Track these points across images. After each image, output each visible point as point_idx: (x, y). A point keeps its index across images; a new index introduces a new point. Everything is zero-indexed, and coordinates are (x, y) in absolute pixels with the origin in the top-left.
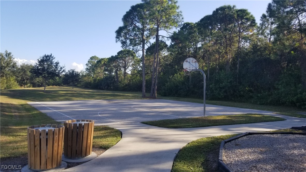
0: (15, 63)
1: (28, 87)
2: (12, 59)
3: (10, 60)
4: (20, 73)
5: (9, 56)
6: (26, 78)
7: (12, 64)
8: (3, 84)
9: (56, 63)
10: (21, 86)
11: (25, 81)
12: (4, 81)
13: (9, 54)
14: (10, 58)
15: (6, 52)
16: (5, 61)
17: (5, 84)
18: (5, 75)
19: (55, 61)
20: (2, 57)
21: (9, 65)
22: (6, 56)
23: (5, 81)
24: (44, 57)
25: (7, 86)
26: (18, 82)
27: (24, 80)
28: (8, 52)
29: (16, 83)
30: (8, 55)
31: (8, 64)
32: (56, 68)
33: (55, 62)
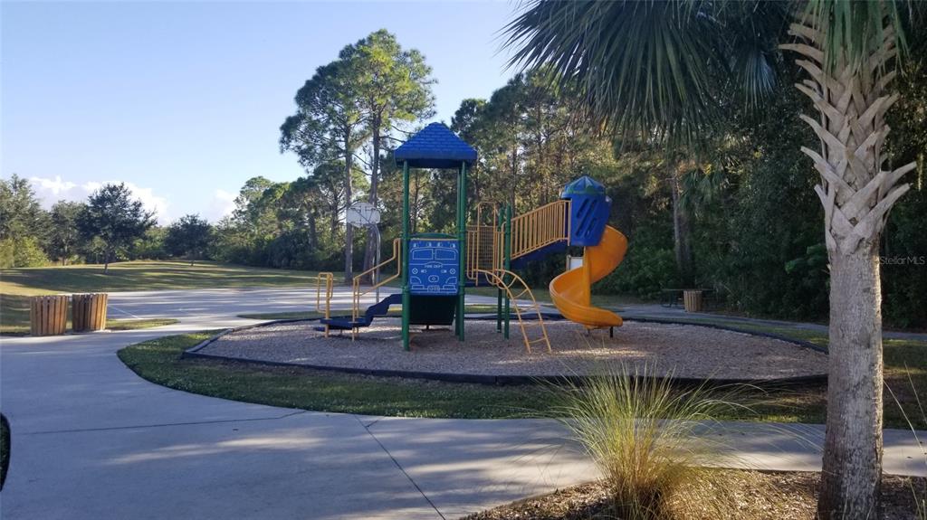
0: (37, 204)
1: (73, 263)
2: (28, 195)
3: (24, 199)
4: (48, 227)
5: (20, 187)
6: (67, 240)
7: (28, 207)
8: (6, 255)
9: (135, 204)
10: (56, 260)
11: (66, 248)
12: (8, 250)
13: (22, 183)
14: (25, 193)
15: (15, 177)
16: (11, 200)
17: (12, 256)
18: (10, 234)
19: (132, 199)
20: (5, 189)
21: (22, 211)
22: (15, 187)
23: (12, 248)
24: (103, 192)
25: (16, 262)
26: (45, 251)
27: (62, 246)
28: (20, 179)
29: (40, 253)
30: (20, 184)
31: (18, 207)
32: (135, 215)
33: (130, 203)
